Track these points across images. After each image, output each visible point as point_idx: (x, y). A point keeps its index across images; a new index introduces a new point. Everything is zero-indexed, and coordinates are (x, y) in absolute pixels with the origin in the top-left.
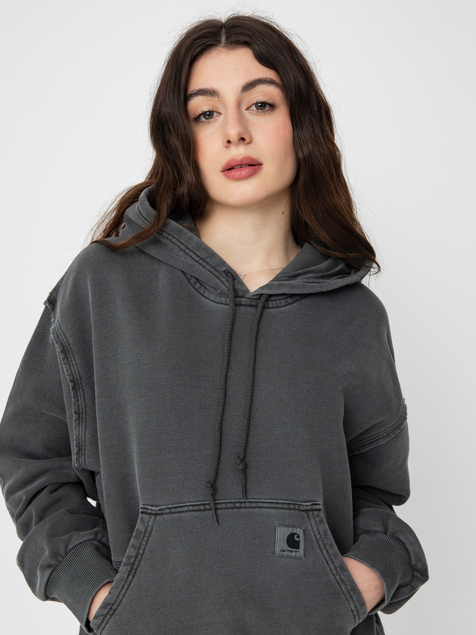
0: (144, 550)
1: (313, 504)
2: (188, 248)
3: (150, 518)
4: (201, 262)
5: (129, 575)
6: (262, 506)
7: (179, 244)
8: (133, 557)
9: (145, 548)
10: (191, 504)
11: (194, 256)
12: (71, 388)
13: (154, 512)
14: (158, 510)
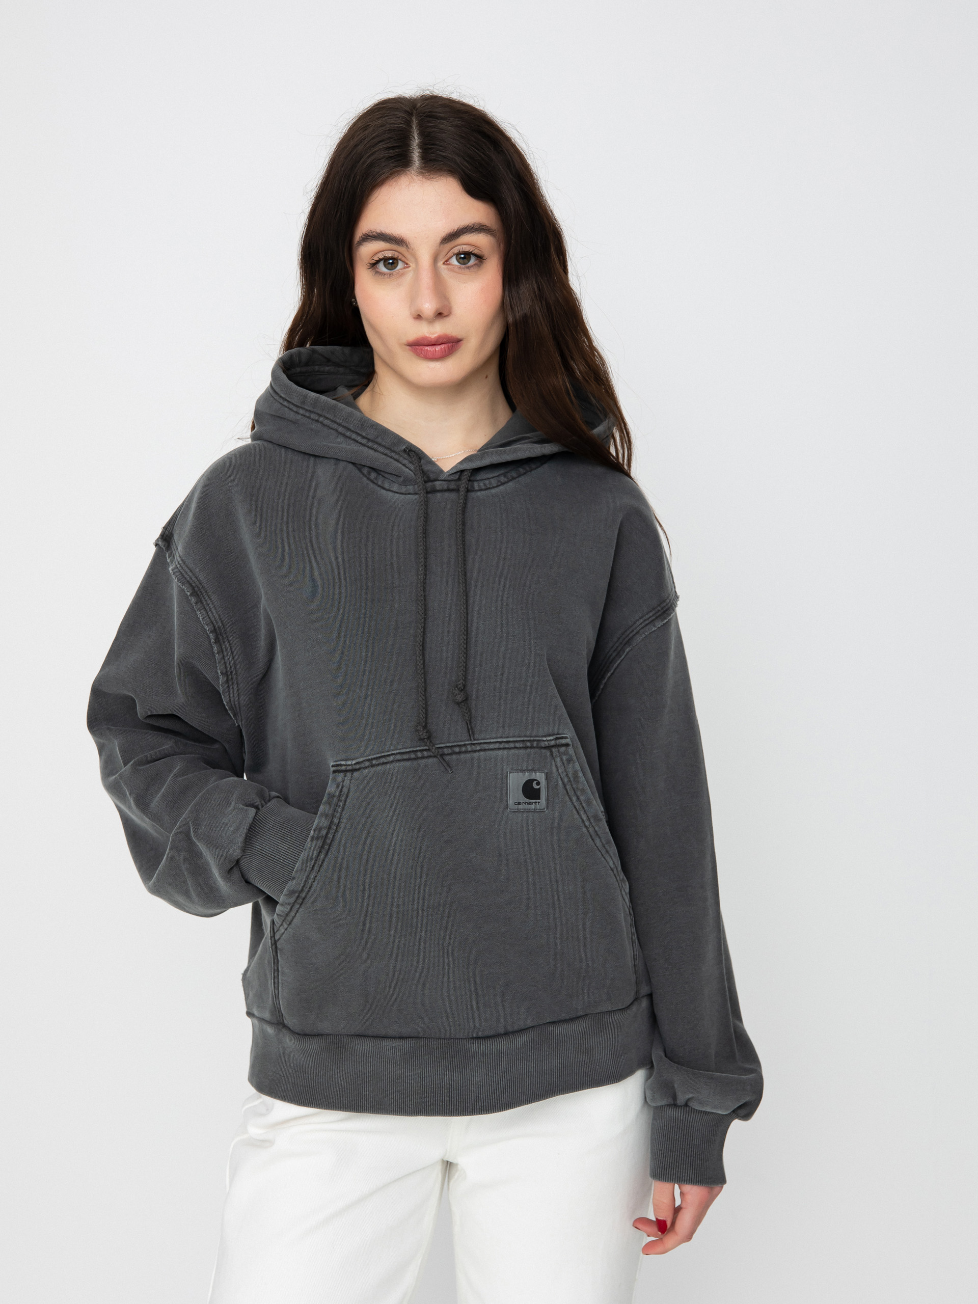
0: (340, 819)
1: (557, 739)
2: (349, 430)
3: (345, 776)
4: (370, 444)
5: (320, 852)
6: (487, 748)
7: (335, 426)
8: (324, 827)
9: (341, 816)
10: (398, 751)
11: (359, 439)
12: (213, 641)
13: (350, 768)
14: (355, 764)
